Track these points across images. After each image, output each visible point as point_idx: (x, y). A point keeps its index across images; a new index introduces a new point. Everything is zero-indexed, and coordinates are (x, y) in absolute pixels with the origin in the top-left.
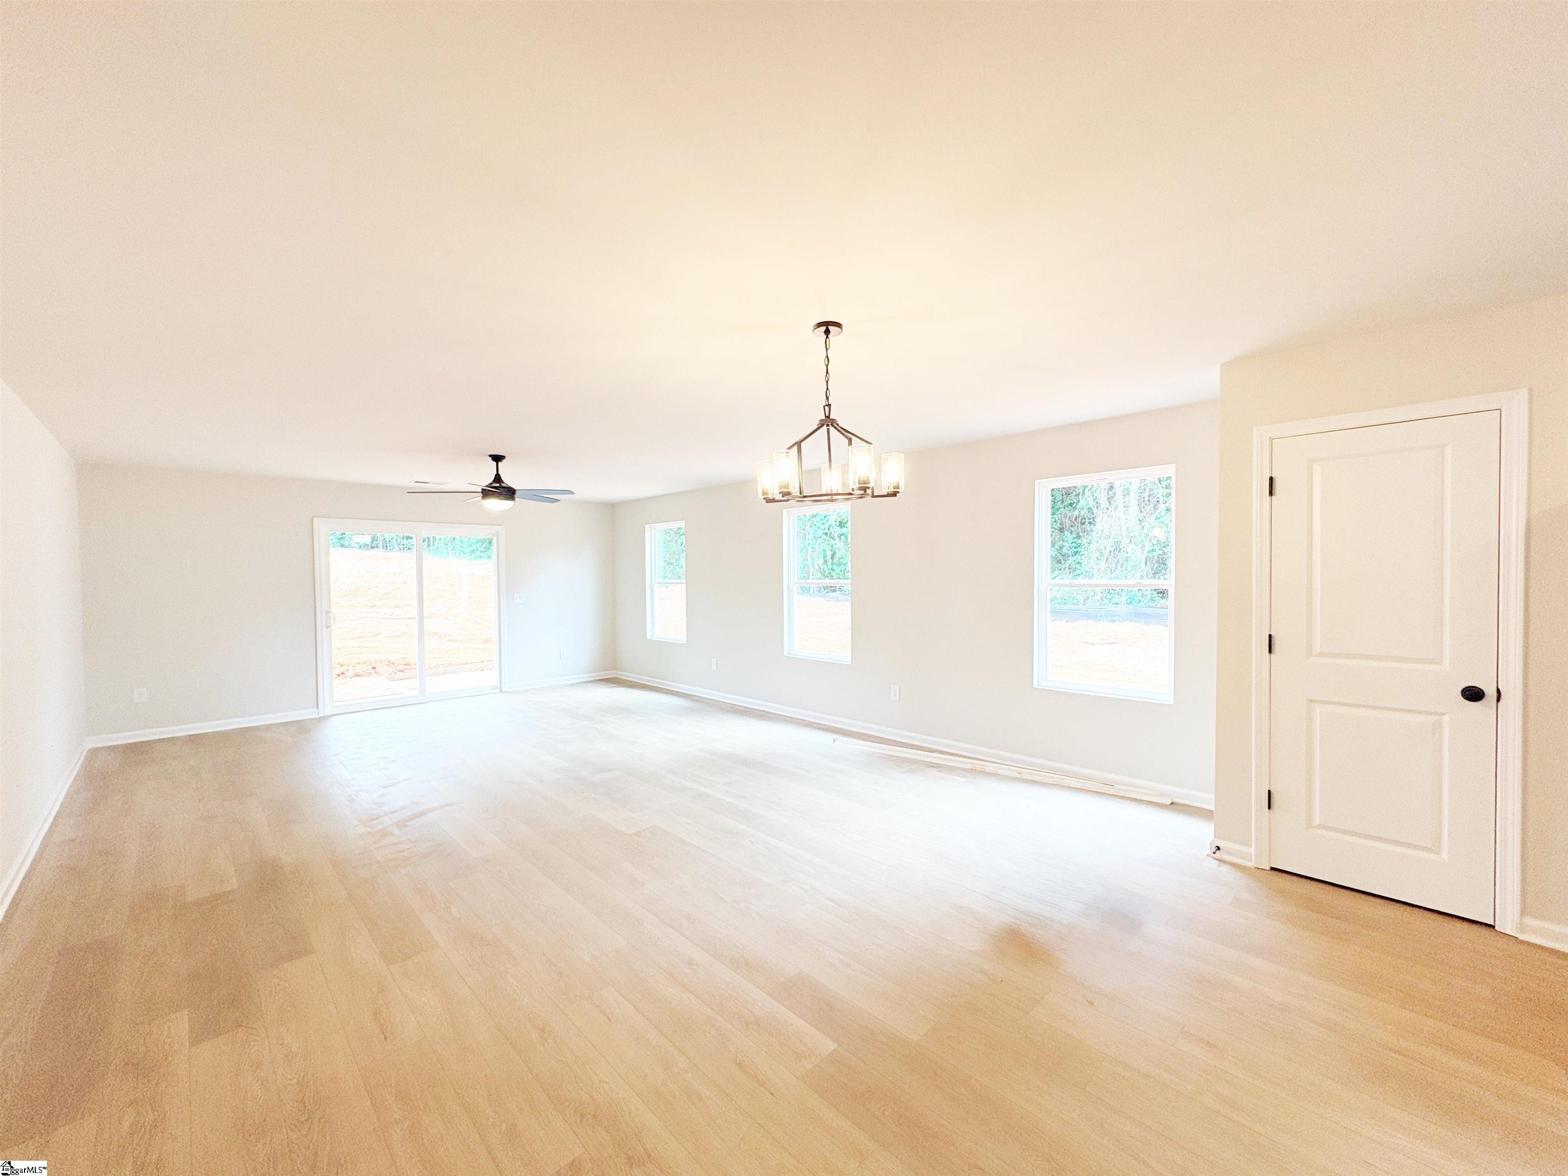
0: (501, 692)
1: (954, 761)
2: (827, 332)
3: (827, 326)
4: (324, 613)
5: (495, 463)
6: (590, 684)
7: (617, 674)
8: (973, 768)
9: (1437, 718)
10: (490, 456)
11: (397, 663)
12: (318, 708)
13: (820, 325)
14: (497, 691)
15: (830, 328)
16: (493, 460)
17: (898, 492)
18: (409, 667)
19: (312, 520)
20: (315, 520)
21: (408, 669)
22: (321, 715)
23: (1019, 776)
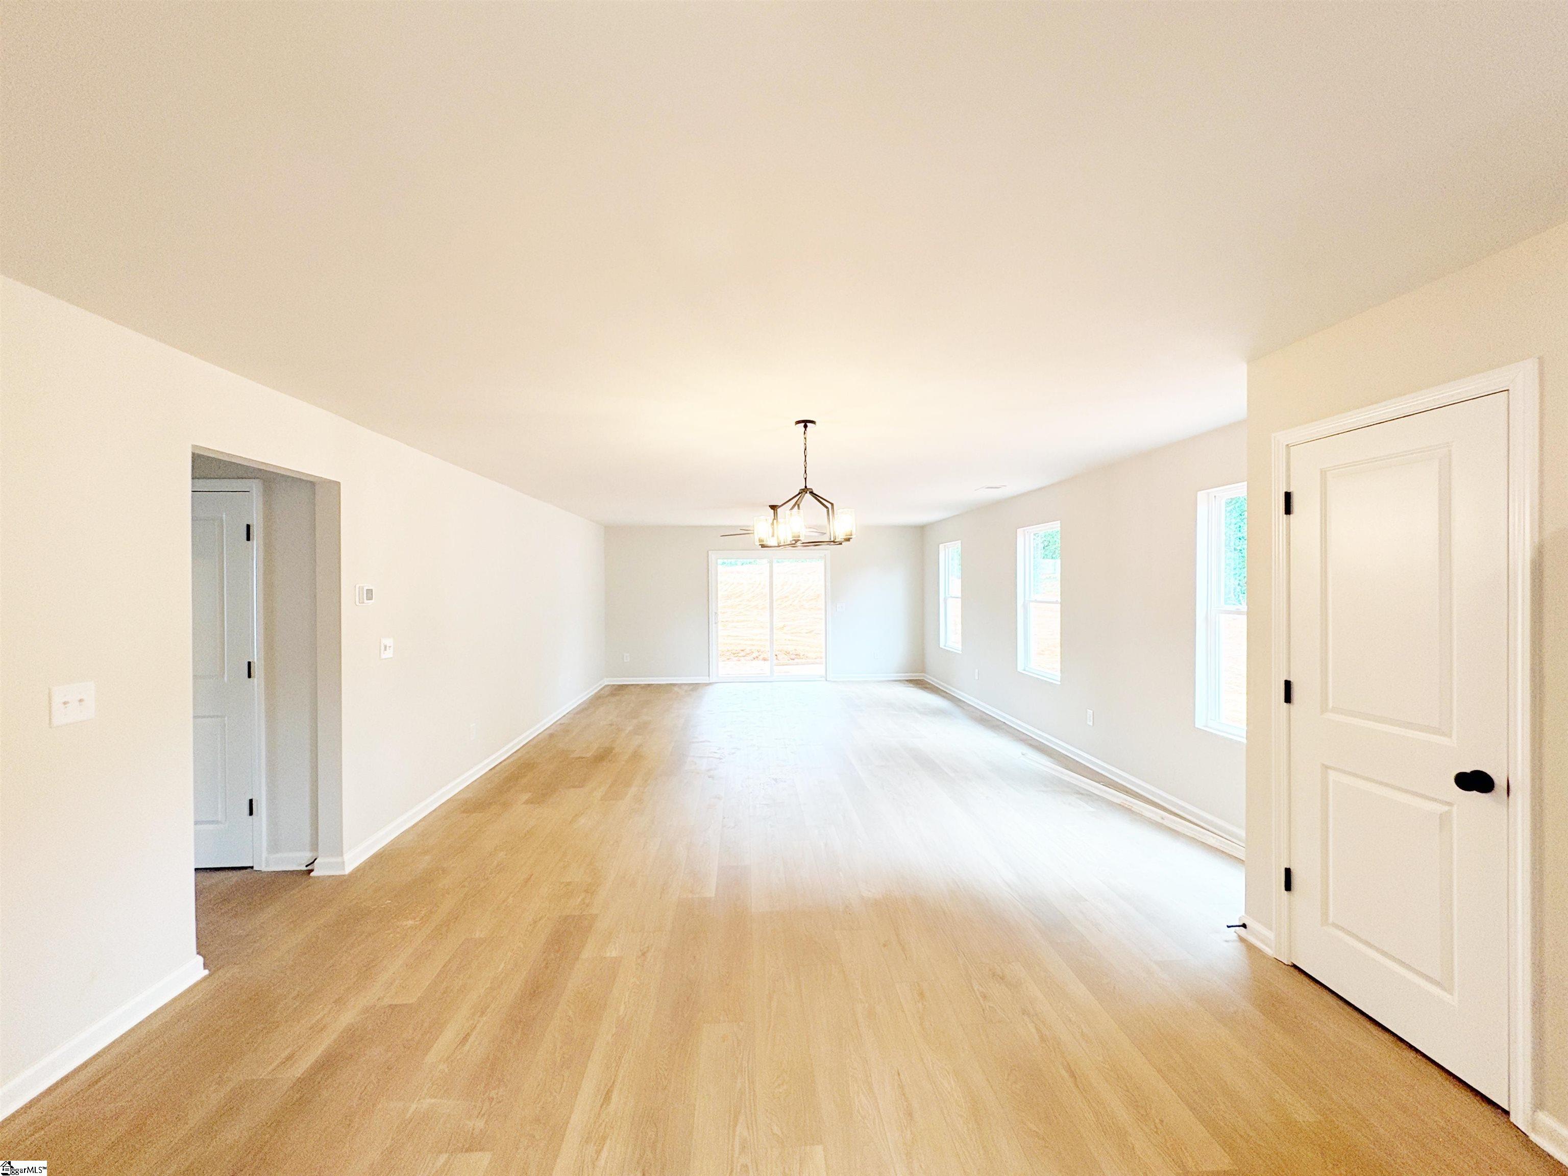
0: (826, 680)
1: (1108, 793)
2: (806, 427)
3: (806, 423)
4: (714, 614)
5: (773, 511)
6: (896, 682)
7: (924, 676)
8: (1122, 804)
9: (1446, 808)
10: (770, 506)
11: (791, 653)
12: (709, 676)
13: (798, 422)
14: (824, 679)
15: (808, 424)
16: (772, 509)
17: (852, 538)
18: (798, 657)
19: (708, 552)
20: (710, 552)
21: (797, 658)
22: (711, 682)
23: (1160, 820)
